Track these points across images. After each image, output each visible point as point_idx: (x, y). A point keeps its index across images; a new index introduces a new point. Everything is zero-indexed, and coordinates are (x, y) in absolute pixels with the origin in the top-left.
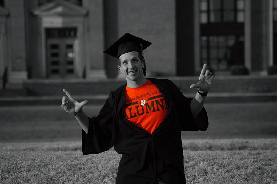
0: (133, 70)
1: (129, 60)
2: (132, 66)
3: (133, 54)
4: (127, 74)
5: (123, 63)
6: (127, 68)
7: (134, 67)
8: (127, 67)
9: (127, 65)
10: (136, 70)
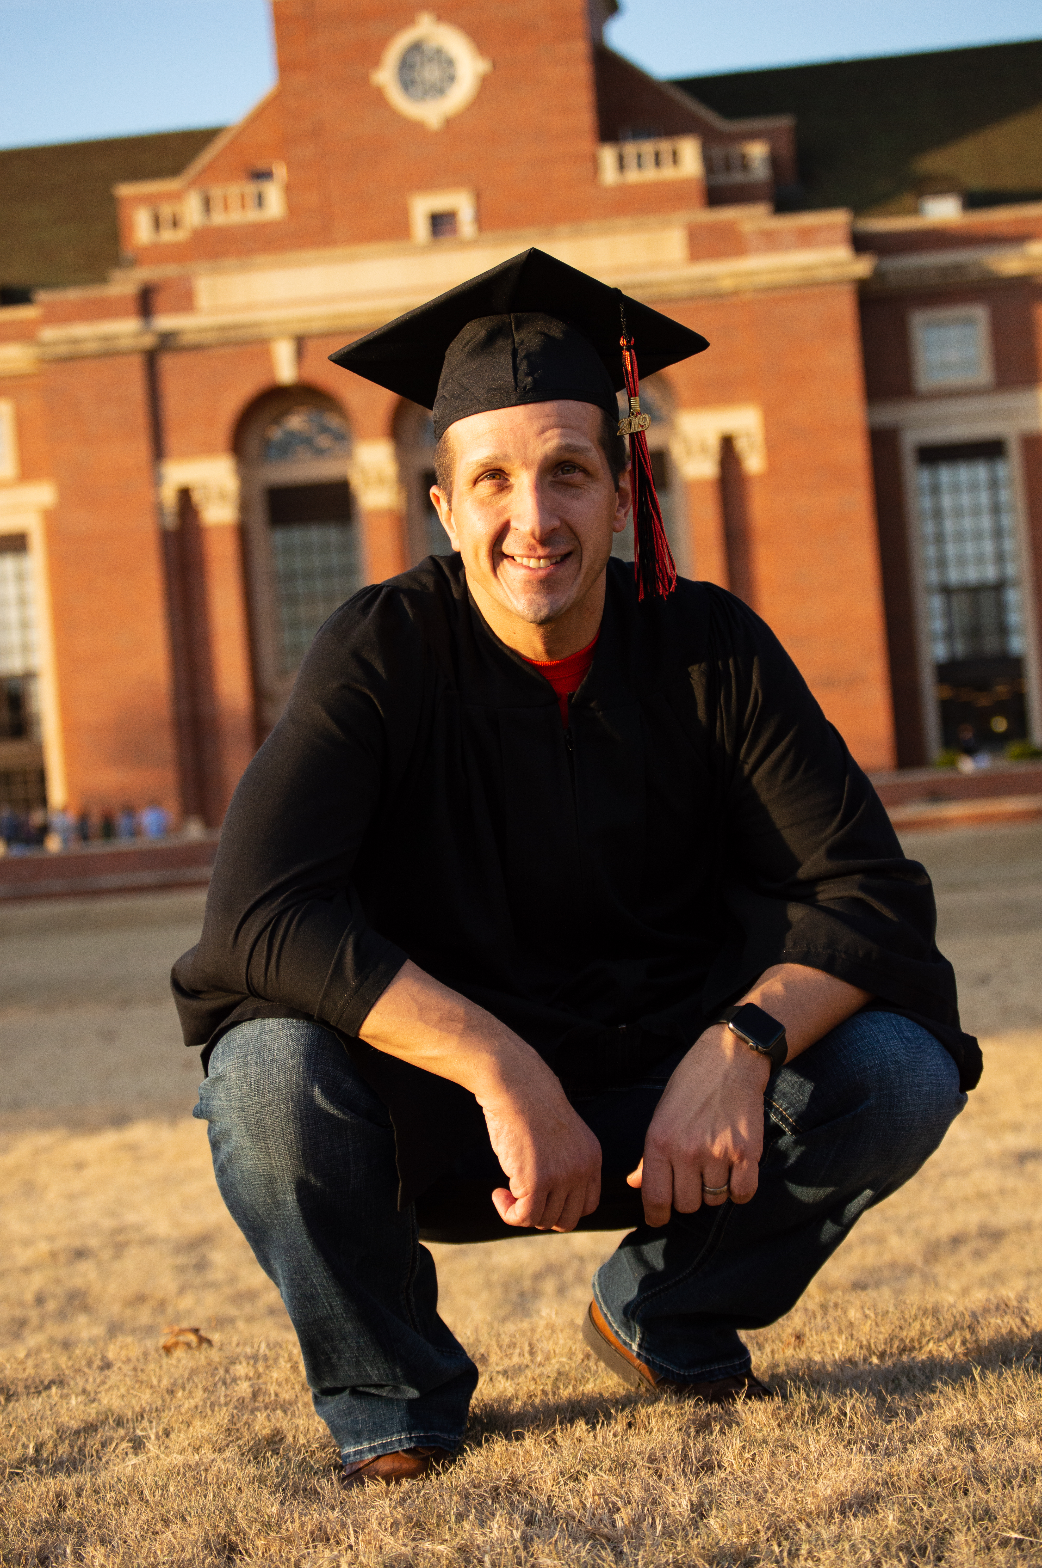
0: (540, 551)
1: (525, 464)
2: (542, 520)
3: (563, 424)
4: (494, 568)
5: (475, 482)
6: (495, 524)
7: (556, 523)
8: (499, 513)
9: (506, 499)
10: (563, 549)
